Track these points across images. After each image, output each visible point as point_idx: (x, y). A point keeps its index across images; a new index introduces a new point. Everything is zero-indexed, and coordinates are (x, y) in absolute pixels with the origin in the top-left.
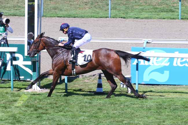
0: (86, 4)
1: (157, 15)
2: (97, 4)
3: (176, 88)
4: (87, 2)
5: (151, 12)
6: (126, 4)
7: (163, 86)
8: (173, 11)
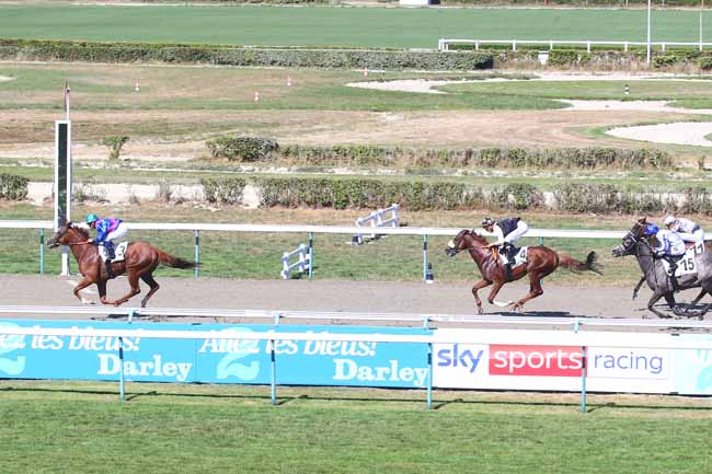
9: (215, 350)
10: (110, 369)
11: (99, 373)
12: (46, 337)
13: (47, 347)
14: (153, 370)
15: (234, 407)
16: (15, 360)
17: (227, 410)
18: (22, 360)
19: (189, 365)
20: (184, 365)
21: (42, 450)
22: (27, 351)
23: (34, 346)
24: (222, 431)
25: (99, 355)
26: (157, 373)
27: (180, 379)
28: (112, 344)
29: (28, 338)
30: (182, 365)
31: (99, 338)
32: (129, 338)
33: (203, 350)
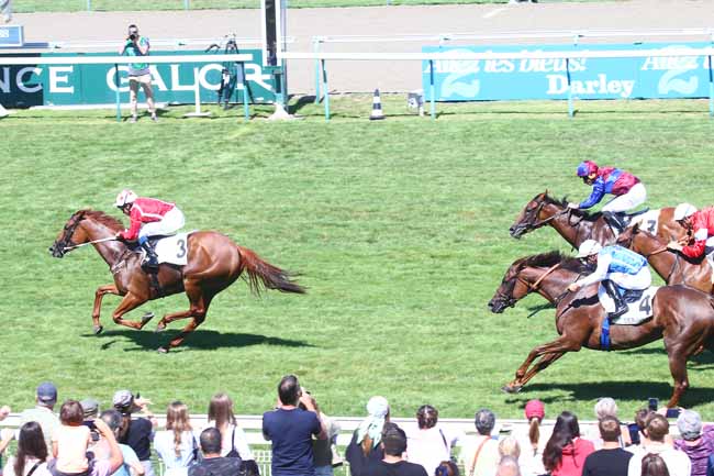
9: (656, 67)
10: (559, 88)
11: (549, 92)
12: (498, 60)
13: (499, 70)
14: (599, 88)
15: (676, 120)
16: (469, 83)
17: (670, 123)
18: (476, 84)
19: (633, 82)
20: (627, 82)
21: (498, 166)
22: (481, 75)
23: (487, 69)
24: (666, 142)
25: (548, 76)
26: (603, 91)
27: (623, 95)
28: (560, 65)
29: (482, 63)
30: (625, 83)
31: (547, 60)
32: (575, 59)
33: (645, 68)
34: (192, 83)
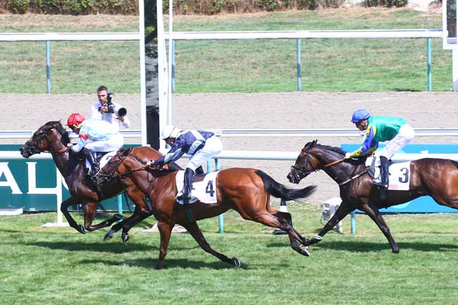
0: (255, 66)
1: (388, 83)
2: (274, 66)
3: (426, 218)
4: (257, 62)
5: (374, 78)
6: (328, 65)
7: (401, 215)
8: (418, 76)
34: (54, 185)
